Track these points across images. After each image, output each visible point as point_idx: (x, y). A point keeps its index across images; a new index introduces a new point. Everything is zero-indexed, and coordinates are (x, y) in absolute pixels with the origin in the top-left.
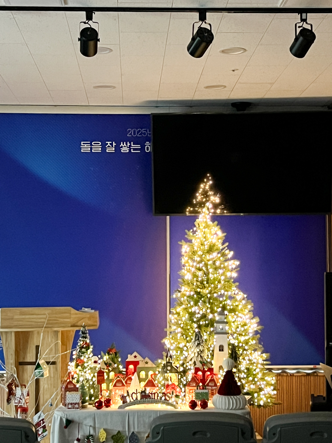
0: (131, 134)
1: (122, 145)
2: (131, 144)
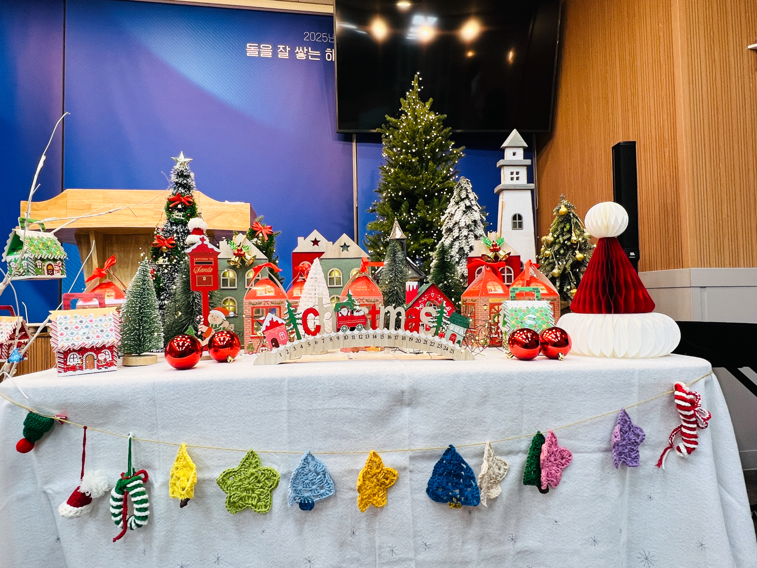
0: (308, 38)
1: (297, 50)
2: (308, 50)
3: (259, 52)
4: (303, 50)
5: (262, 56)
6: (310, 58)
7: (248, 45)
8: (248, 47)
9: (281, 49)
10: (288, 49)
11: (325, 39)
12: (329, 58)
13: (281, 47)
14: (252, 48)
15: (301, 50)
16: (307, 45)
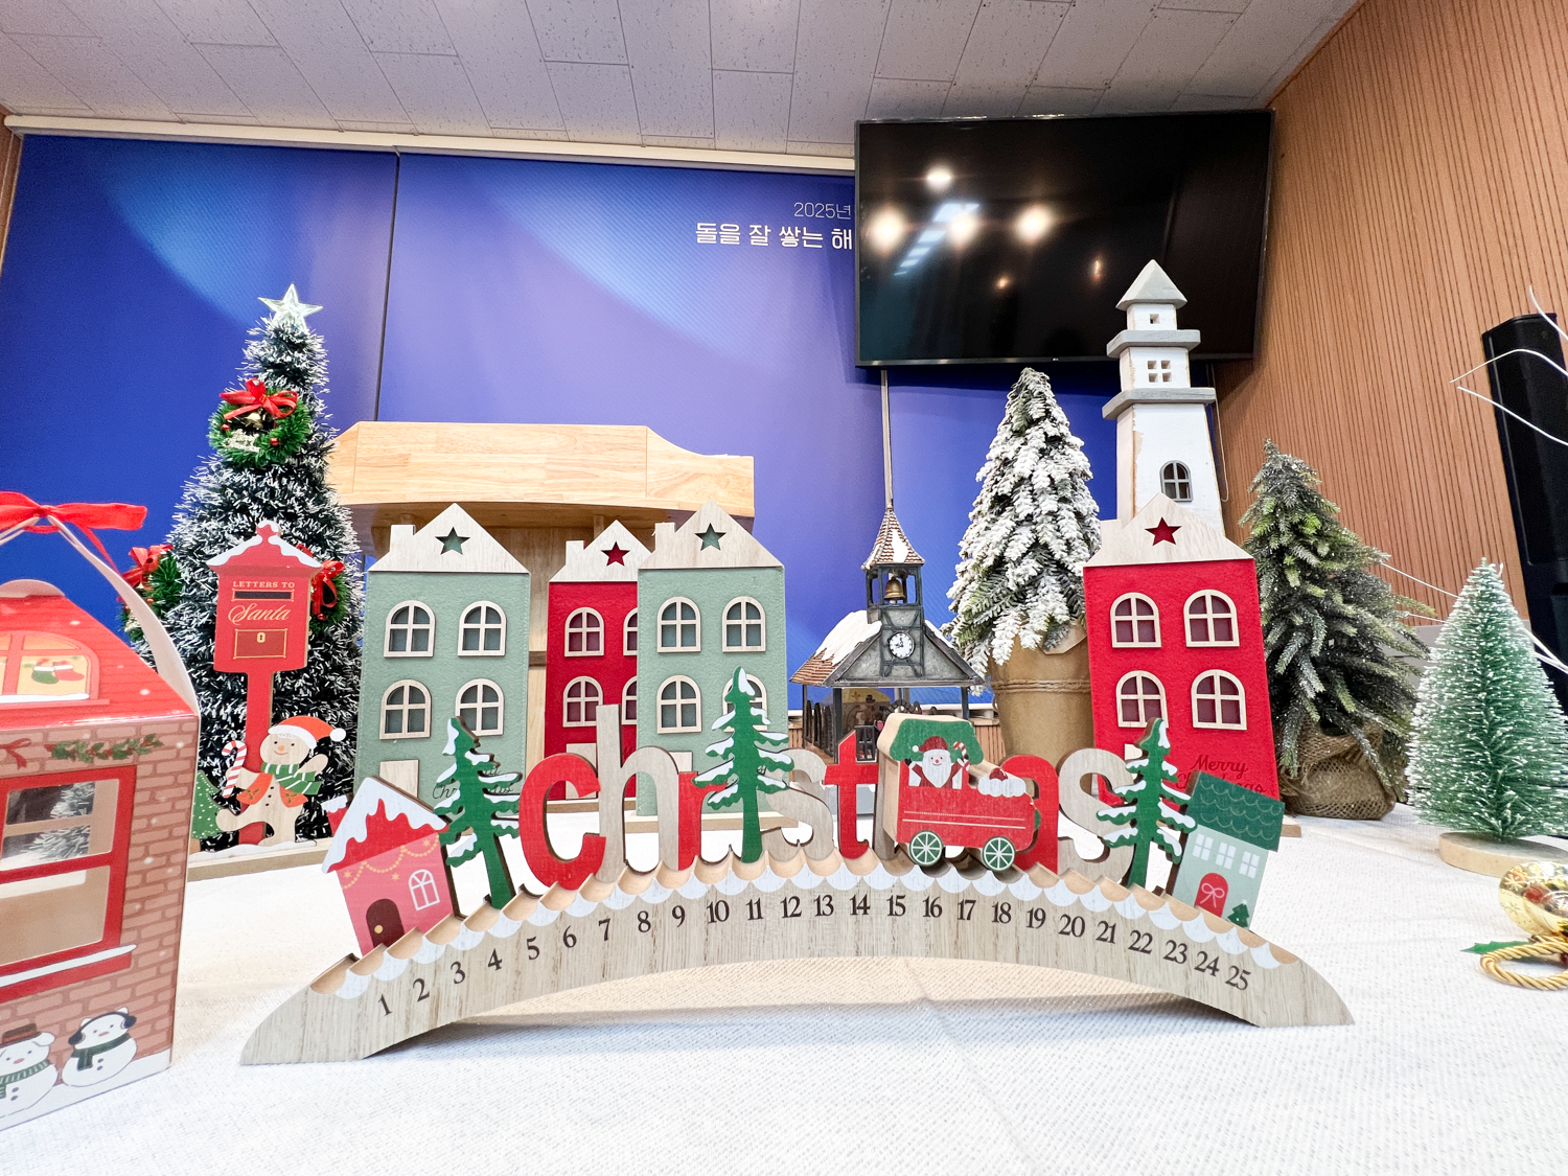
0: (802, 212)
1: (783, 232)
2: (802, 231)
3: (718, 236)
4: (793, 231)
5: (722, 242)
6: (805, 245)
7: (699, 225)
8: (699, 228)
9: (756, 230)
10: (767, 230)
11: (830, 213)
12: (838, 244)
13: (756, 227)
14: (707, 230)
15: (789, 232)
16: (800, 223)
